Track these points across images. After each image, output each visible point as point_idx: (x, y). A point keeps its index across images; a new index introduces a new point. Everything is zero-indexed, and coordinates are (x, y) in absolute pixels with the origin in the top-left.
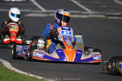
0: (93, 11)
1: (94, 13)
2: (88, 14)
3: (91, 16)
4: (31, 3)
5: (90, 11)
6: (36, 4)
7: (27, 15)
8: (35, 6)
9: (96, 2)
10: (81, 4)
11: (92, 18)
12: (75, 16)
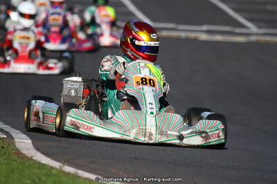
0: (259, 27)
1: (262, 31)
2: (247, 35)
3: (254, 38)
5: (252, 28)
6: (132, 8)
9: (270, 8)
10: (235, 10)
11: (258, 43)
12: (218, 38)
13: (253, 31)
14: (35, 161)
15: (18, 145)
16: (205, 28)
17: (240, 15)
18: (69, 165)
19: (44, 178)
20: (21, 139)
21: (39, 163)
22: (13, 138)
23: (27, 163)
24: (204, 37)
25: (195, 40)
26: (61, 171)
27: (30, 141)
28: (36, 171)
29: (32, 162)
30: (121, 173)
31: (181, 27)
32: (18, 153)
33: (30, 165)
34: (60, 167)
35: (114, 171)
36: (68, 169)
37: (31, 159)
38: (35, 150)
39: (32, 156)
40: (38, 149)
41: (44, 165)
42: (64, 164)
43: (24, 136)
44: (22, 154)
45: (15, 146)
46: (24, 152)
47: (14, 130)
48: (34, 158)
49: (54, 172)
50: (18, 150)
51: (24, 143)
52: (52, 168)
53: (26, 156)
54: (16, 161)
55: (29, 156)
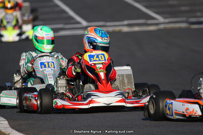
0: (165, 18)
1: (167, 20)
3: (162, 26)
4: (64, 12)
5: (160, 19)
6: (72, 13)
8: (71, 18)
9: (171, 3)
10: (147, 7)
11: (165, 30)
12: (136, 29)
13: (161, 21)
16: (126, 22)
17: (150, 10)
20: (0, 121)
24: (126, 29)
25: (120, 32)
27: (7, 122)
31: (108, 24)
38: (11, 129)
44: (2, 132)
51: (3, 124)
53: (5, 134)
55: (7, 133)
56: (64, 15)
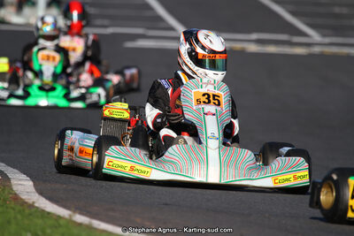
0: (324, 36)
1: (327, 40)
2: (309, 45)
3: (317, 50)
4: (149, 7)
5: (315, 36)
6: (161, 11)
7: (130, 45)
8: (160, 19)
9: (337, 10)
10: (294, 14)
11: (322, 56)
12: (272, 49)
13: (315, 40)
14: (37, 208)
15: (15, 188)
16: (254, 36)
17: (299, 19)
18: (81, 214)
19: (48, 231)
20: (20, 180)
21: (43, 211)
22: (9, 179)
23: (27, 211)
24: (253, 48)
25: (242, 52)
26: (70, 222)
27: (31, 183)
28: (39, 222)
29: (33, 210)
30: (147, 224)
32: (16, 198)
33: (30, 214)
34: (70, 216)
35: (138, 220)
36: (80, 218)
37: (32, 206)
38: (37, 195)
39: (34, 203)
40: (41, 193)
41: (49, 213)
42: (74, 212)
43: (24, 177)
44: (21, 199)
45: (12, 189)
46: (23, 197)
47: (10, 169)
48: (36, 205)
49: (62, 222)
50: (16, 194)
51: (23, 185)
52: (59, 217)
53: (26, 203)
54: (14, 209)
55: (30, 202)
56: (148, 13)
